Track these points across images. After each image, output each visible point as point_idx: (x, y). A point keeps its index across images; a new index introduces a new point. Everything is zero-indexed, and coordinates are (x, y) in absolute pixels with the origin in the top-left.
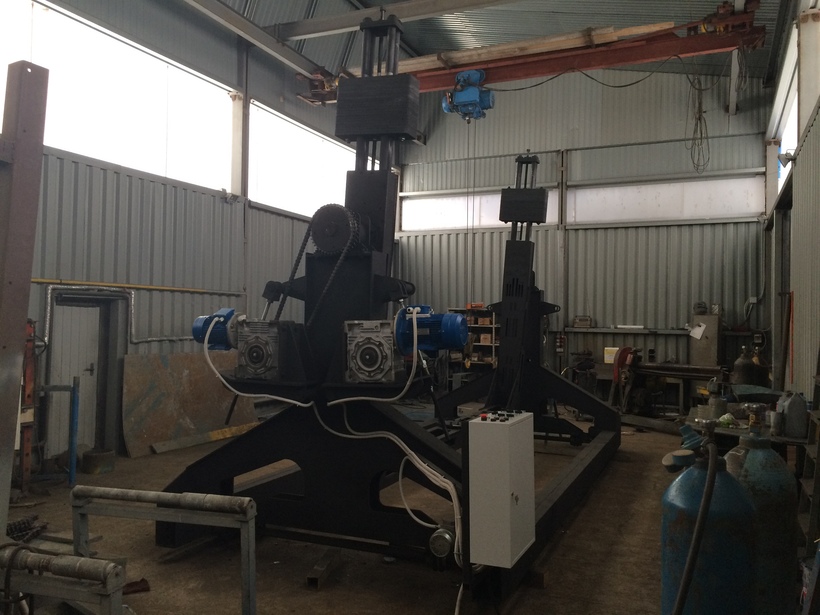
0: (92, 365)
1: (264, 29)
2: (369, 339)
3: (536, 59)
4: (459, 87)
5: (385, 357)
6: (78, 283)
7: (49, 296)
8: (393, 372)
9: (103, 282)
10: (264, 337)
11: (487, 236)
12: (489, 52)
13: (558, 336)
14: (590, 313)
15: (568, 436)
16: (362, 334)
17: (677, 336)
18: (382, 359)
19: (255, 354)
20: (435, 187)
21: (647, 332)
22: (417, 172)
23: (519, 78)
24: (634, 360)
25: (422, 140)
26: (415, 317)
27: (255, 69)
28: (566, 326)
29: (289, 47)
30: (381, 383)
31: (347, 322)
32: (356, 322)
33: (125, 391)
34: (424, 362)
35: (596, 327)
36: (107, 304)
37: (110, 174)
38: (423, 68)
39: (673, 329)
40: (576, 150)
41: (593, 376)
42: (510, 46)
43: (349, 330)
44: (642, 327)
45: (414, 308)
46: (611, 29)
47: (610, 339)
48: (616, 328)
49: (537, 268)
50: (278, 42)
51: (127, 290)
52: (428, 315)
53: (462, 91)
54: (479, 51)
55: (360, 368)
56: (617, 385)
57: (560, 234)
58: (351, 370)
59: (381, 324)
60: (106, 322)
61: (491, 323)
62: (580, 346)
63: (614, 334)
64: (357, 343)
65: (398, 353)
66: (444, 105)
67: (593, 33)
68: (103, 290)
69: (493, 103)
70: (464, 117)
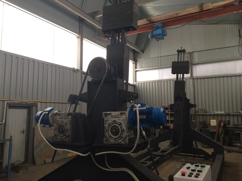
0: (24, 130)
1: (88, 14)
2: (115, 121)
3: (182, 17)
4: (154, 29)
5: (123, 131)
6: (17, 100)
7: (5, 105)
8: (127, 139)
9: (27, 100)
10: (65, 121)
11: (165, 82)
12: (165, 16)
13: (193, 116)
14: (204, 108)
15: (203, 156)
16: (111, 119)
17: (237, 115)
18: (122, 131)
19: (61, 129)
20: (147, 66)
21: (226, 114)
22: (141, 62)
23: (176, 24)
24: (224, 125)
25: (142, 52)
26: (137, 109)
27: (85, 28)
28: (195, 112)
29: (95, 20)
30: (122, 144)
31: (104, 113)
32: (108, 112)
33: (35, 140)
34: (144, 132)
35: (206, 113)
36: (30, 108)
37: (31, 62)
38: (142, 24)
39: (236, 113)
40: (195, 52)
41: (208, 130)
42: (172, 13)
43: (105, 117)
44: (224, 112)
45: (137, 104)
46: (210, 4)
47: (212, 117)
48: (214, 113)
49: (187, 91)
50: (92, 18)
51: (37, 103)
52: (145, 108)
53: (155, 30)
54: (161, 16)
55: (111, 136)
56: (218, 134)
57: (191, 81)
58: (106, 137)
59: (121, 114)
60: (29, 114)
61: (168, 112)
62: (201, 119)
63: (214, 115)
64: (109, 124)
65: (129, 128)
66: (149, 36)
67: (203, 6)
68: (27, 103)
69: (167, 34)
70: (156, 40)
